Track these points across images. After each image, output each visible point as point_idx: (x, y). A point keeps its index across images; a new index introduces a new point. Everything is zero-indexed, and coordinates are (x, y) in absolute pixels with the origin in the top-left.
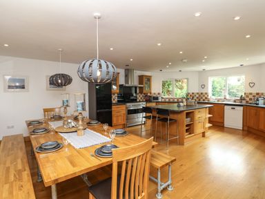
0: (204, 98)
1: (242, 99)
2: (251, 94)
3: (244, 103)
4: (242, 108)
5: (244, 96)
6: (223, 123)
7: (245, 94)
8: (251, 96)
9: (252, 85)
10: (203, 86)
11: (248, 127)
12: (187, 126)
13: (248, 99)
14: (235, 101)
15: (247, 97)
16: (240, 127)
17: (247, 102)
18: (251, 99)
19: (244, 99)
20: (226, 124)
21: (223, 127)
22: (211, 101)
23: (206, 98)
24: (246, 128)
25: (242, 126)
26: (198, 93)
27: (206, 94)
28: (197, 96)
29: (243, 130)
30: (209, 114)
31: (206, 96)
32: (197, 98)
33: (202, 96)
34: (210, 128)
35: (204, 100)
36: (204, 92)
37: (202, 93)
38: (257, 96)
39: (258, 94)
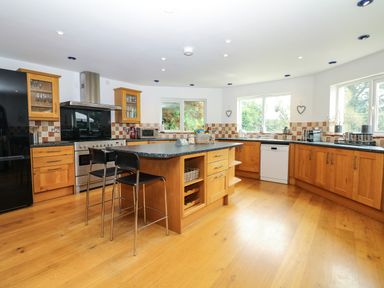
0: (230, 133)
1: (286, 133)
2: (299, 124)
3: (289, 139)
4: (287, 148)
5: (289, 127)
6: (258, 173)
7: (291, 124)
8: (299, 129)
9: (301, 110)
10: (229, 113)
11: (297, 179)
12: (187, 188)
13: (295, 133)
14: (276, 137)
15: (294, 129)
16: (284, 179)
17: (294, 138)
18: (299, 133)
19: (289, 134)
20: (264, 175)
21: (258, 179)
22: (241, 137)
23: (233, 133)
24: (293, 181)
26: (220, 125)
27: (233, 125)
28: (220, 129)
29: (289, 184)
30: (236, 159)
31: (233, 129)
32: (220, 132)
33: (227, 129)
34: (237, 185)
35: (230, 136)
36: (230, 122)
37: (227, 125)
38: (309, 128)
39: (310, 124)
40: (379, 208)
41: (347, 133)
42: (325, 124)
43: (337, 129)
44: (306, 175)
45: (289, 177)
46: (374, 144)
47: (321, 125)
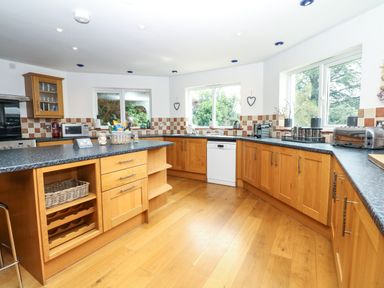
0: (178, 128)
1: (236, 128)
2: (250, 118)
3: (239, 134)
4: (233, 145)
5: (239, 121)
6: (205, 175)
7: (241, 118)
8: (249, 123)
9: (251, 101)
10: (177, 106)
11: (244, 182)
13: (245, 128)
14: (226, 133)
15: (244, 123)
17: (244, 133)
18: (250, 128)
19: (239, 129)
20: (211, 178)
21: (206, 182)
22: (189, 133)
23: (182, 128)
24: (241, 184)
25: (234, 180)
26: (169, 120)
27: (182, 119)
28: (168, 124)
29: (237, 187)
31: (182, 124)
32: (168, 128)
33: (175, 123)
35: (179, 132)
36: (178, 116)
37: (175, 120)
38: (260, 122)
39: (260, 117)
40: (325, 223)
41: (295, 128)
42: (274, 117)
43: (287, 122)
44: (253, 177)
45: (237, 179)
46: (323, 141)
47: (271, 118)
